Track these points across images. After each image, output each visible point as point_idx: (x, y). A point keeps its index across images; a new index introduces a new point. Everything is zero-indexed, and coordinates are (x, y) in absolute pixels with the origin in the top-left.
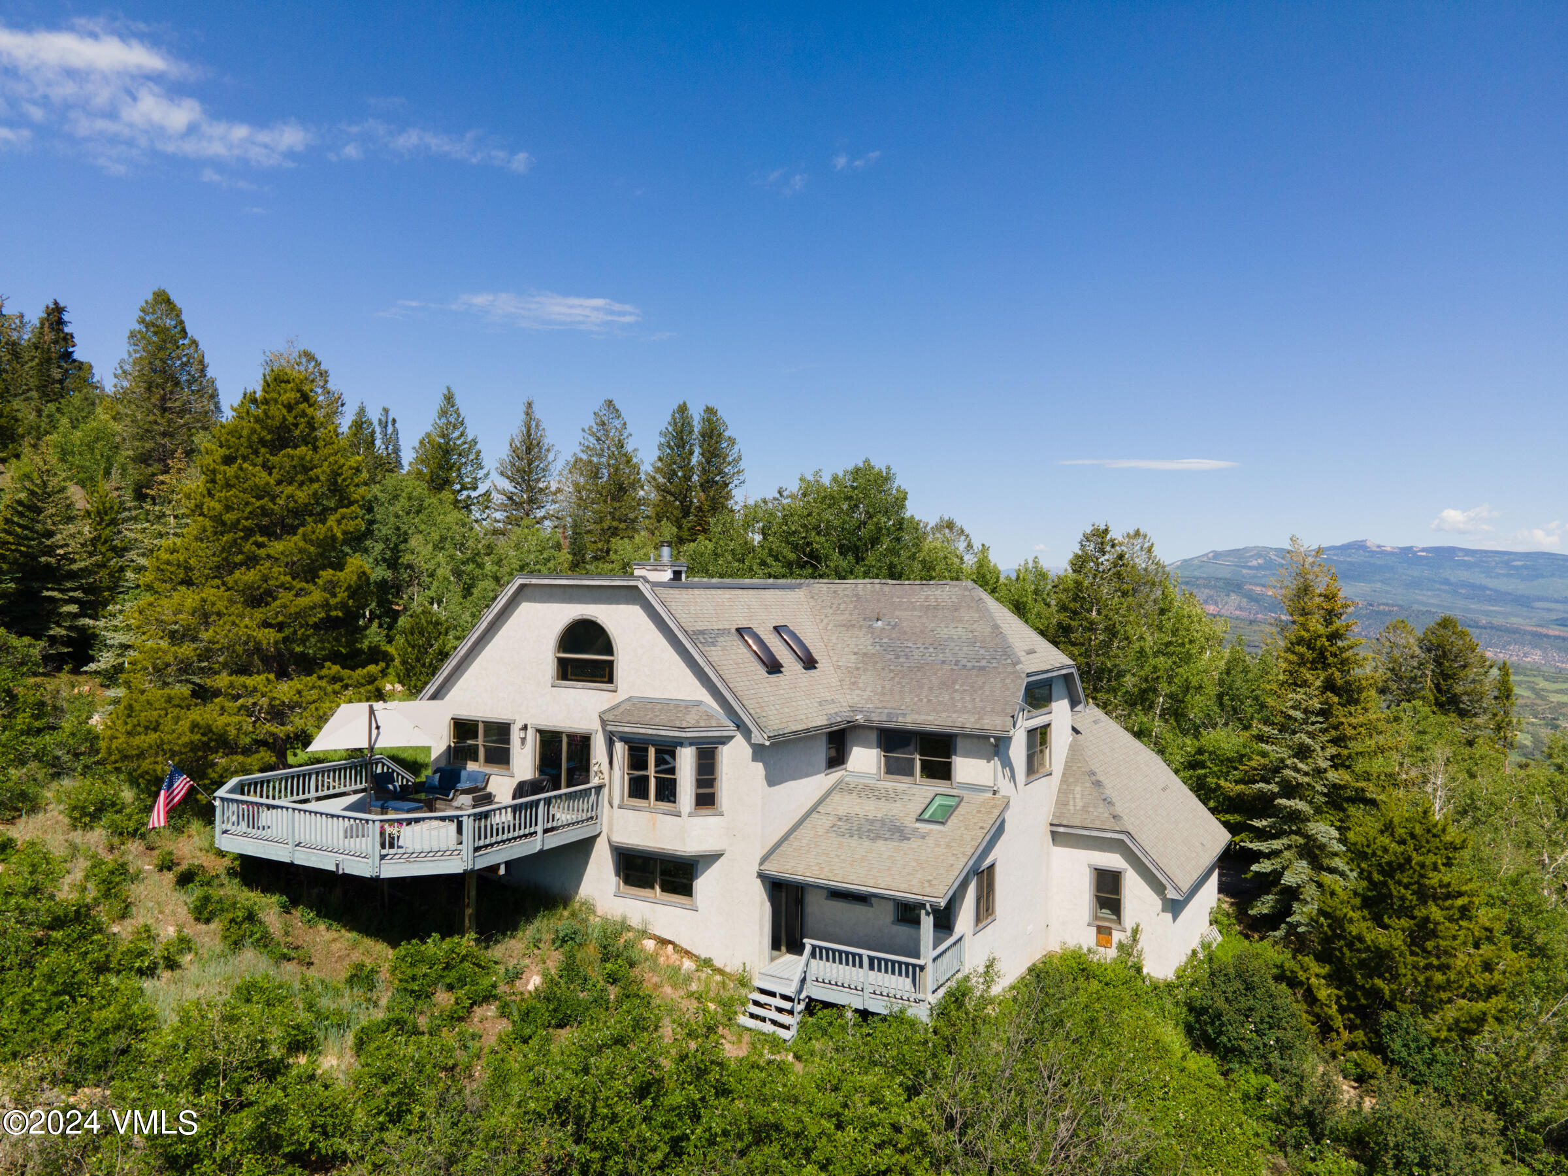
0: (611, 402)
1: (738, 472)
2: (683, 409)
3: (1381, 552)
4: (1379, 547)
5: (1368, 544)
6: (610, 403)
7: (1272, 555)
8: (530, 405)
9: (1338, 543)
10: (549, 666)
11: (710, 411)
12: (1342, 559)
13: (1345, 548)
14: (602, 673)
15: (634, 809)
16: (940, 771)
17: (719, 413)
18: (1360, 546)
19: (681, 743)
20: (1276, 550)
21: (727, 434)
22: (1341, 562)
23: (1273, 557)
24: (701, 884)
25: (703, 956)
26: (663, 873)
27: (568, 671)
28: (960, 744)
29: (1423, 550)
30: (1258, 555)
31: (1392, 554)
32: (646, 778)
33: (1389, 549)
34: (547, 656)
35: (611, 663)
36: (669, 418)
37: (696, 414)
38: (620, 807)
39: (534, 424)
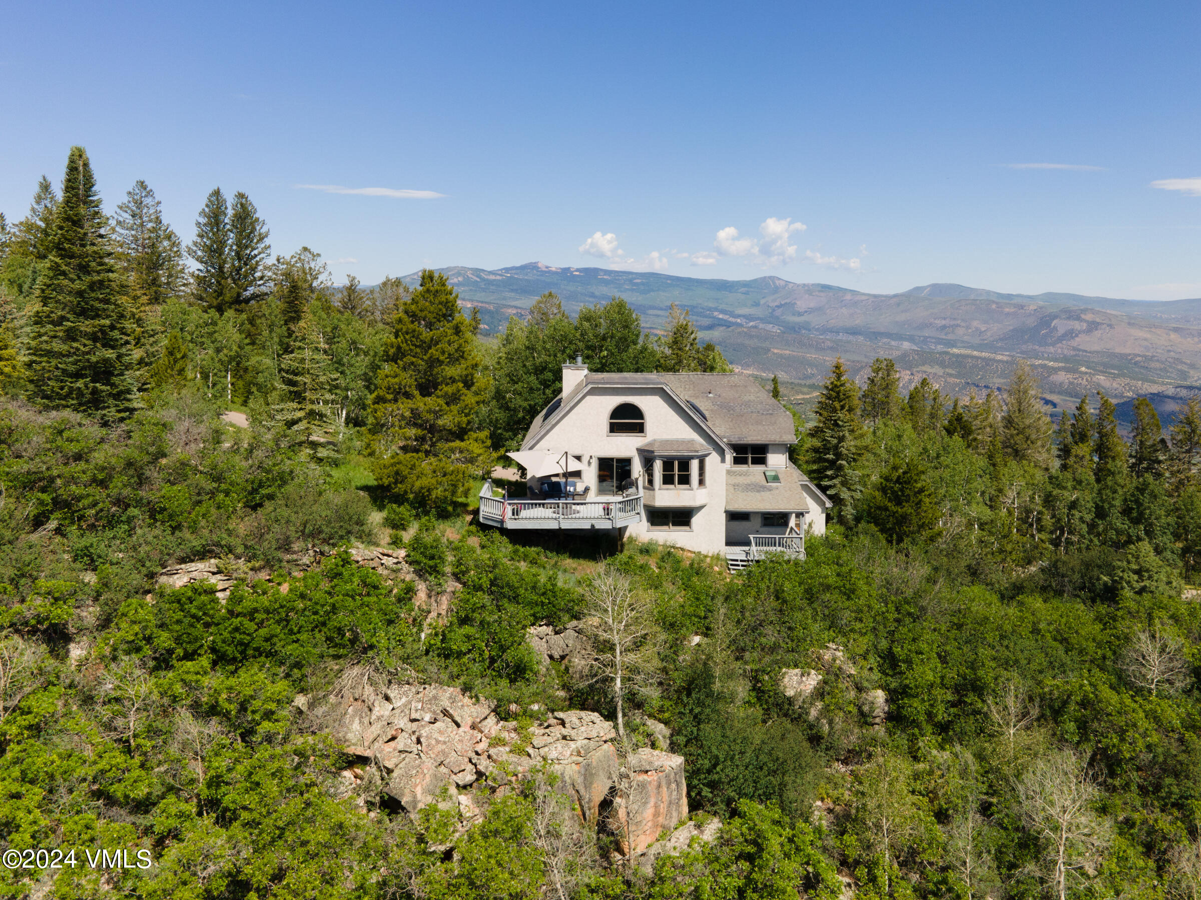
0: (142, 183)
2: (217, 193)
3: (548, 272)
4: (547, 267)
5: (540, 265)
7: (469, 274)
9: (518, 265)
10: (606, 427)
11: (241, 196)
12: (521, 277)
13: (523, 268)
14: (639, 428)
15: (667, 489)
16: (762, 461)
18: (533, 267)
19: (692, 458)
20: (472, 269)
22: (521, 280)
23: (470, 276)
24: (695, 520)
25: (697, 551)
26: (673, 517)
27: (614, 428)
28: (770, 447)
29: (577, 270)
30: (459, 274)
31: (556, 273)
32: (673, 475)
33: (554, 269)
34: (604, 422)
35: (643, 423)
36: (204, 201)
38: (660, 489)
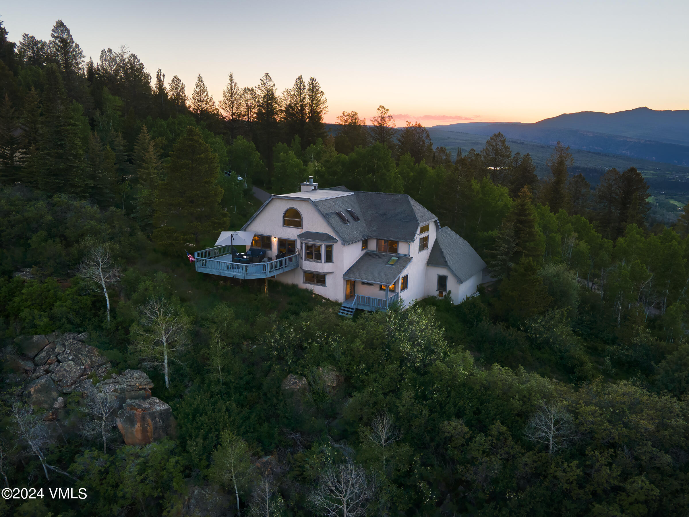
1: (326, 107)
2: (300, 78)
6: (267, 75)
8: (231, 76)
10: (281, 221)
11: (313, 79)
14: (299, 224)
15: (308, 261)
17: (316, 81)
19: (322, 244)
21: (320, 90)
24: (328, 281)
25: (328, 299)
26: (316, 278)
27: (287, 223)
28: (400, 243)
32: (312, 253)
34: (281, 218)
35: (301, 222)
36: (294, 83)
37: (307, 81)
38: (305, 260)
39: (233, 84)
